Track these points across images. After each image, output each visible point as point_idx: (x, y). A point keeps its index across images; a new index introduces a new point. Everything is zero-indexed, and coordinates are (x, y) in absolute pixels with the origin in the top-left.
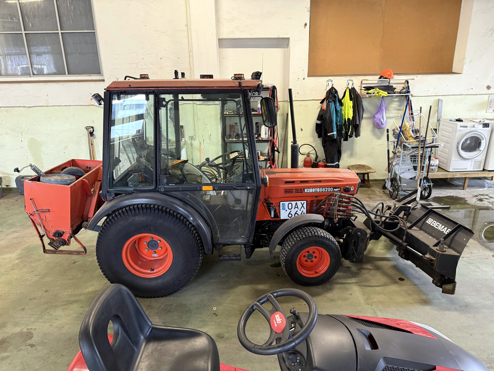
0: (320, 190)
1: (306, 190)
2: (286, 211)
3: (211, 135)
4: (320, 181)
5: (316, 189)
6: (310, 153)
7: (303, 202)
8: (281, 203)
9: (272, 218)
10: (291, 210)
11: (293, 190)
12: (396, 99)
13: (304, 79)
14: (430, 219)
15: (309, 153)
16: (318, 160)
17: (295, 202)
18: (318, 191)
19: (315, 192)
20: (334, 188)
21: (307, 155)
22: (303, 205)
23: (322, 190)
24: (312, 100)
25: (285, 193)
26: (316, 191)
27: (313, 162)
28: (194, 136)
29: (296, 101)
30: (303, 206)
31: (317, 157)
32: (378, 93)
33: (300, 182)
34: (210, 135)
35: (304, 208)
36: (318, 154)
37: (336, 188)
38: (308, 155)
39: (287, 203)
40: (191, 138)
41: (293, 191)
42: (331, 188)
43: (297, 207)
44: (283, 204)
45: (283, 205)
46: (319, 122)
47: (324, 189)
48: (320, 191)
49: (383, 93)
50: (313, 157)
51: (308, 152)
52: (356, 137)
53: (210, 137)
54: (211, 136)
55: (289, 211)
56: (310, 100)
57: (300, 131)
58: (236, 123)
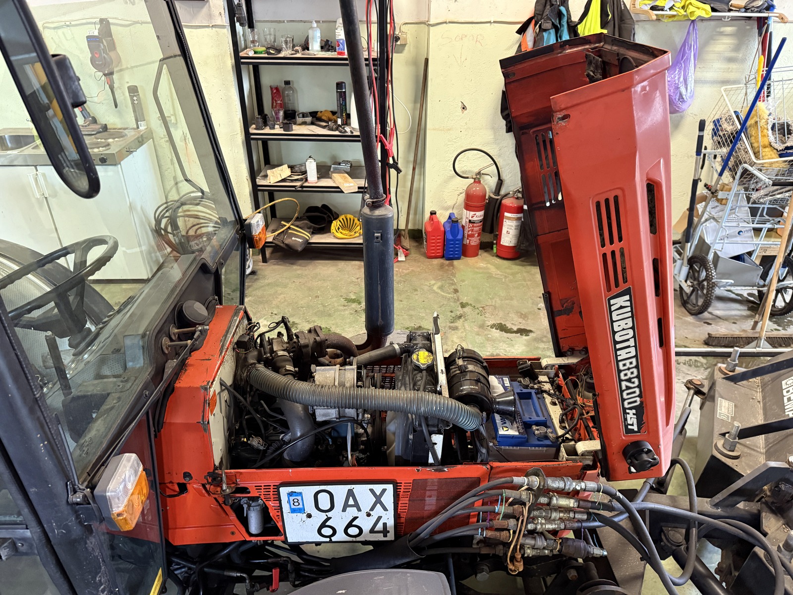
2: (309, 516)
6: (482, 172)
8: (284, 491)
9: (251, 535)
10: (330, 514)
12: (729, 29)
15: (479, 173)
16: (503, 192)
17: (345, 488)
21: (475, 179)
22: (378, 497)
24: (495, 22)
27: (490, 198)
28: (172, 118)
29: (450, 22)
30: (378, 502)
31: (500, 182)
32: (683, 7)
35: (385, 509)
36: (504, 176)
38: (478, 178)
43: (356, 505)
44: (291, 494)
45: (291, 498)
49: (698, 8)
50: (490, 182)
51: (477, 170)
55: (323, 516)
56: (490, 22)
57: (460, 109)
58: (287, 83)
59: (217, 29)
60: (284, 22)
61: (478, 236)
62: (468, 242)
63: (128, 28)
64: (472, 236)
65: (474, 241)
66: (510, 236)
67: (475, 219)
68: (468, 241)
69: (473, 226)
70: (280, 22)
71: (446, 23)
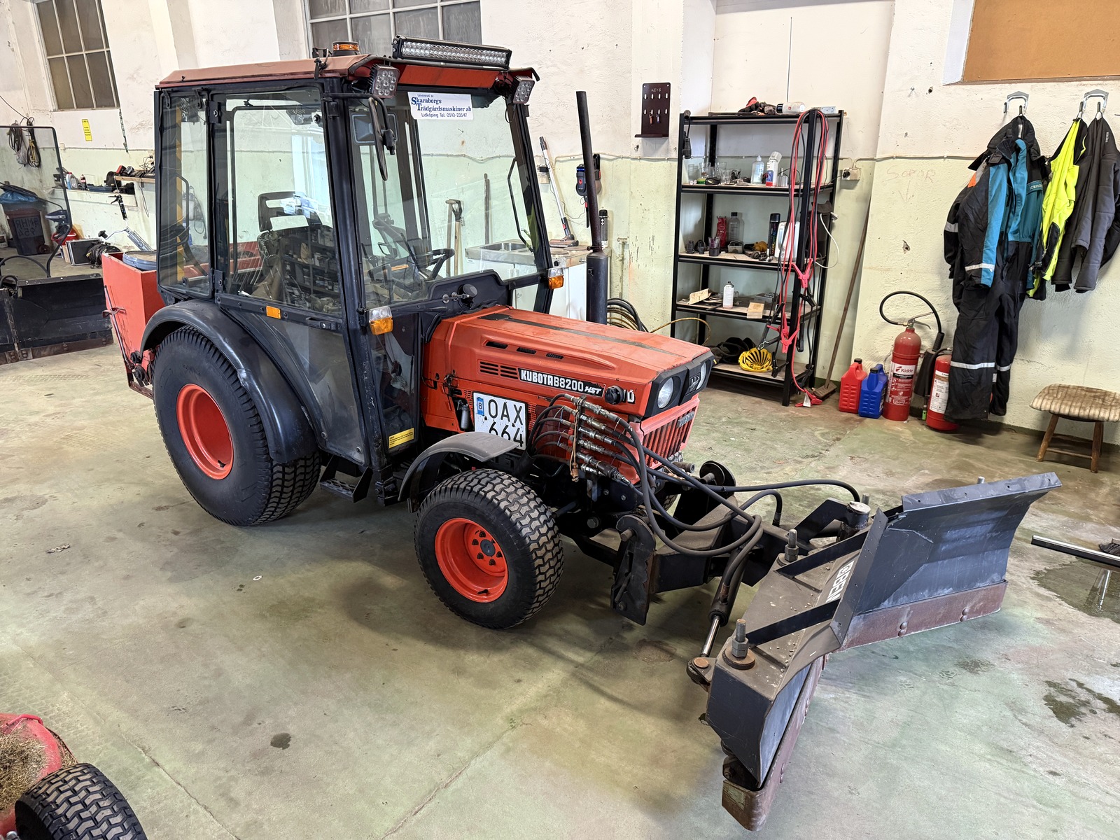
0: (555, 381)
1: (523, 373)
2: (486, 419)
3: (653, 237)
4: (559, 357)
5: (545, 376)
6: (916, 320)
7: (518, 405)
8: (476, 395)
10: (495, 420)
11: (497, 366)
13: (930, 91)
15: (912, 321)
16: (941, 348)
17: (504, 400)
18: (550, 382)
19: (543, 383)
20: (587, 384)
21: (907, 327)
22: (518, 412)
23: (557, 382)
24: (948, 157)
25: (481, 371)
26: (545, 383)
27: (926, 352)
28: (628, 240)
29: (897, 157)
30: (518, 416)
31: (940, 337)
33: (518, 350)
34: (651, 238)
35: (522, 424)
37: (590, 385)
38: (912, 325)
39: (487, 398)
40: (621, 242)
41: (497, 370)
42: (579, 383)
43: (507, 416)
44: (478, 399)
45: (479, 402)
46: (954, 228)
47: (564, 379)
48: (555, 385)
50: (928, 335)
51: (910, 317)
52: (1079, 291)
53: (652, 242)
54: (653, 239)
55: (492, 420)
56: (943, 157)
57: (901, 249)
58: (734, 214)
60: (742, 157)
61: (903, 395)
62: (890, 401)
63: (611, 163)
64: (896, 393)
65: (898, 400)
66: (940, 400)
67: (900, 372)
68: (891, 398)
69: (897, 382)
70: (738, 157)
71: (892, 158)
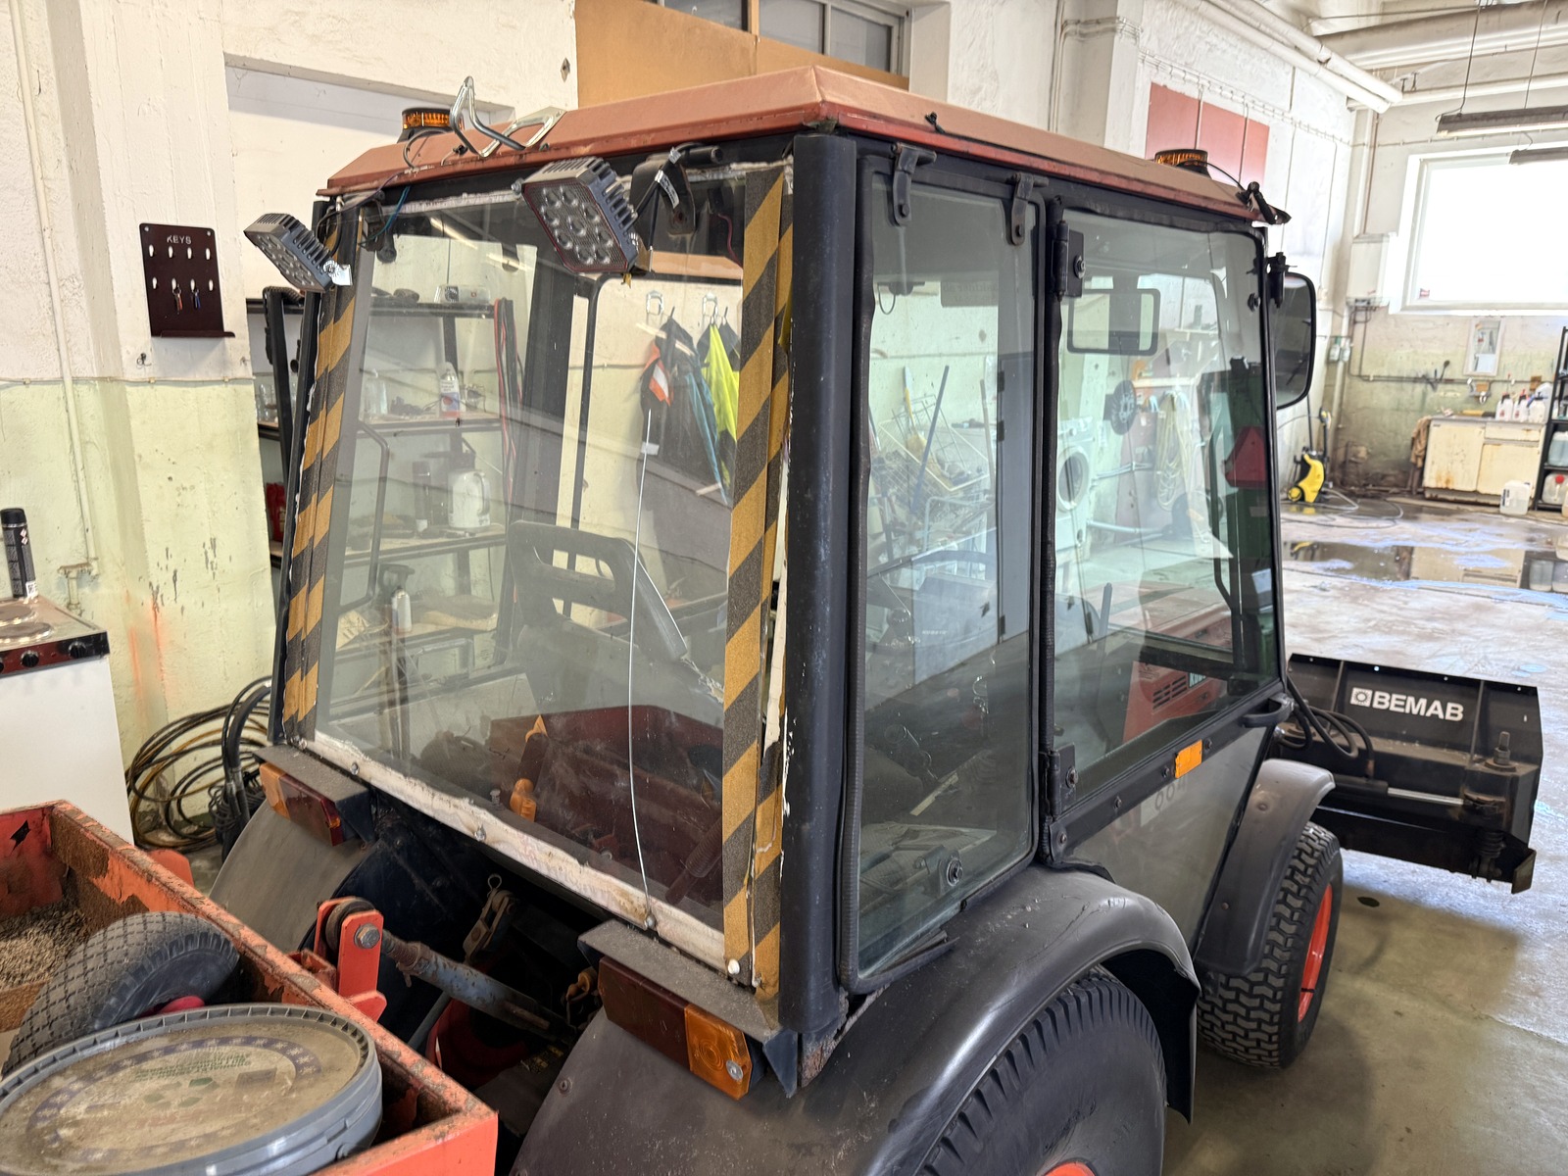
3: (213, 541)
14: (1355, 690)
24: (608, 366)
28: (94, 564)
34: (208, 544)
40: (73, 574)
53: (210, 552)
54: (214, 546)
56: (602, 367)
59: (237, 387)
